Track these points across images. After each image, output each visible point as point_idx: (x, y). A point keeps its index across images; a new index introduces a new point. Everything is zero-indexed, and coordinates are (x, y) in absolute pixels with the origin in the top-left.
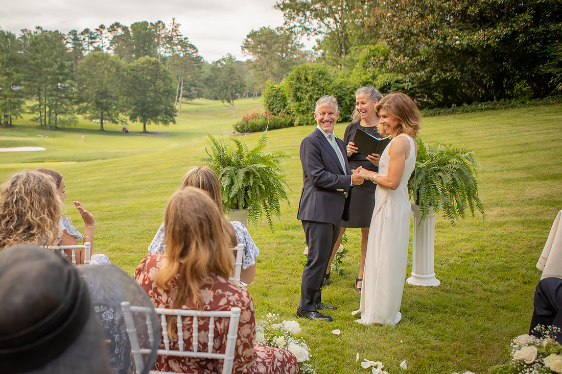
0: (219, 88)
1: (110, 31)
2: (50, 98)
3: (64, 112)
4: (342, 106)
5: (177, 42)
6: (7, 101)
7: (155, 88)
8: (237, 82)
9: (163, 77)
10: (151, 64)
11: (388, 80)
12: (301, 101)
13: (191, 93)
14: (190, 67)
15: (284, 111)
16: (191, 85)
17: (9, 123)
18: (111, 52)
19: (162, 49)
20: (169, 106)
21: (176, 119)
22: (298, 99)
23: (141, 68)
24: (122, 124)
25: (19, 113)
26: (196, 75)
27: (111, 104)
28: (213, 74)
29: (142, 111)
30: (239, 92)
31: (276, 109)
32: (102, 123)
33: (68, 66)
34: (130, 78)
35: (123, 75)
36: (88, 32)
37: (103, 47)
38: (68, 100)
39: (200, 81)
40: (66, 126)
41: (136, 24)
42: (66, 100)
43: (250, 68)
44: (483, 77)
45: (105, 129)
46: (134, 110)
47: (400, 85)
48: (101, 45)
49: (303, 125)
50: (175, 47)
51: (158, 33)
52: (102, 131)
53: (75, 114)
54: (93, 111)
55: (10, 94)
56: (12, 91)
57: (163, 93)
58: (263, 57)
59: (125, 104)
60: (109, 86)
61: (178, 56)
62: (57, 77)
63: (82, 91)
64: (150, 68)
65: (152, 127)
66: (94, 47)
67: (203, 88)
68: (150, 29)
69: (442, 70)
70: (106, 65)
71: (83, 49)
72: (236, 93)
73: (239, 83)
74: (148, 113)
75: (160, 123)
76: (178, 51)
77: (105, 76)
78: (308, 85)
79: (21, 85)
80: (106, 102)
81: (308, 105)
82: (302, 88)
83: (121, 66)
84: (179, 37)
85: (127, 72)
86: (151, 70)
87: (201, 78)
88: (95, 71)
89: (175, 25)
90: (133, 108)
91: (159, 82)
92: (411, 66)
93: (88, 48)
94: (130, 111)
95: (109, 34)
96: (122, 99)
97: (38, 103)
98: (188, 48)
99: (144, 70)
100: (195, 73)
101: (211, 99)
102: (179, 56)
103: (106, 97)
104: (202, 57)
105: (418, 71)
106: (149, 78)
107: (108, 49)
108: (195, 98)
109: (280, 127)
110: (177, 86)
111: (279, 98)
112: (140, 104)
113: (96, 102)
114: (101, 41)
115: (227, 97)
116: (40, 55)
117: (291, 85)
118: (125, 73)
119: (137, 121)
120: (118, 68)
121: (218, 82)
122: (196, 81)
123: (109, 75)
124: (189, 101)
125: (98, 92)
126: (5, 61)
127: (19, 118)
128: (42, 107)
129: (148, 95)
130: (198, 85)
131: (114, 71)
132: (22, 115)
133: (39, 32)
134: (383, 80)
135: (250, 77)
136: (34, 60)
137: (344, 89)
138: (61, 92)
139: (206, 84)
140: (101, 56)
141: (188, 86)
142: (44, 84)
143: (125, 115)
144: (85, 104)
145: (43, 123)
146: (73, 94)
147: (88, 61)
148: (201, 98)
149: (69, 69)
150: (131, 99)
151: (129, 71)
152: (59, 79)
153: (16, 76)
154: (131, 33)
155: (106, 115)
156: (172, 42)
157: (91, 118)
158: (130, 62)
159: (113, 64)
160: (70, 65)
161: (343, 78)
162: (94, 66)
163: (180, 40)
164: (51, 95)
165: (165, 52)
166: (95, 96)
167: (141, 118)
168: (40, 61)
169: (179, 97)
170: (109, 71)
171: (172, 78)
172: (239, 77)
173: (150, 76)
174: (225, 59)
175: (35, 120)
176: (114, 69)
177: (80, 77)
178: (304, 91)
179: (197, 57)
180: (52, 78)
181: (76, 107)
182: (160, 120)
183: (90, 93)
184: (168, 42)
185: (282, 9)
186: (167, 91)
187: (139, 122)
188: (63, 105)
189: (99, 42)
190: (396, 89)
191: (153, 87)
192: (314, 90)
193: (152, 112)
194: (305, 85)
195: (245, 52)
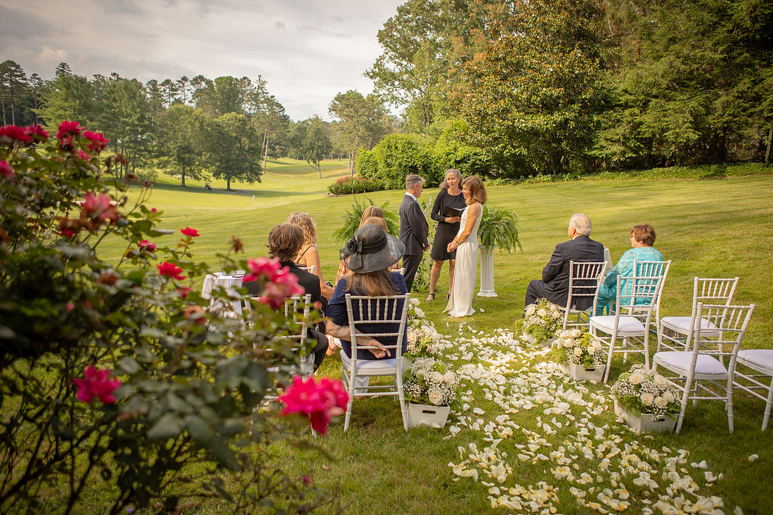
0: (305, 148)
1: (193, 84)
2: (127, 150)
3: (142, 165)
4: (428, 174)
5: (263, 99)
7: (240, 146)
9: (249, 134)
10: (237, 121)
11: (468, 153)
12: (392, 167)
13: (276, 152)
14: (276, 125)
15: (375, 176)
16: (276, 144)
18: (193, 105)
19: (247, 105)
20: (254, 164)
21: (262, 177)
22: (389, 165)
23: (227, 124)
26: (282, 134)
27: (193, 159)
28: (299, 134)
29: (226, 168)
30: (325, 153)
31: (368, 173)
32: (183, 179)
34: (215, 133)
35: (207, 130)
36: (169, 83)
38: (148, 153)
39: (285, 140)
40: (145, 181)
41: (222, 78)
42: (145, 152)
44: (545, 154)
45: (186, 186)
46: (218, 167)
47: (478, 158)
48: (183, 98)
49: (393, 189)
50: (261, 105)
51: (243, 89)
52: (183, 187)
53: (155, 168)
54: (174, 166)
57: (248, 151)
58: (350, 121)
59: (208, 160)
60: (192, 141)
61: (264, 113)
62: (136, 129)
63: (162, 144)
64: (236, 124)
65: (236, 185)
66: (175, 99)
67: (289, 147)
68: (235, 84)
69: (512, 146)
70: (189, 119)
71: (163, 100)
72: (322, 154)
73: (325, 144)
74: (233, 170)
75: (245, 181)
76: (264, 108)
77: (189, 130)
78: (398, 154)
80: (188, 158)
81: (397, 171)
82: (392, 156)
83: (205, 121)
84: (265, 94)
85: (212, 127)
86: (237, 126)
87: (287, 137)
88: (178, 124)
89: (261, 82)
90: (217, 165)
91: (244, 139)
92: (487, 142)
93: (168, 100)
94: (213, 167)
95: (192, 87)
96: (205, 155)
98: (275, 107)
99: (229, 127)
100: (281, 132)
101: (296, 158)
103: (189, 152)
104: (288, 116)
105: (493, 146)
106: (234, 135)
107: (190, 102)
108: (279, 157)
109: (372, 190)
110: (262, 143)
111: (371, 164)
112: (224, 161)
113: (178, 157)
114: (183, 93)
115: (313, 157)
116: (118, 104)
117: (382, 153)
118: (210, 129)
119: (220, 178)
120: (202, 123)
121: (304, 142)
122: (282, 140)
123: (193, 129)
124: (273, 160)
125: (181, 146)
126: (77, 107)
129: (232, 152)
130: (283, 144)
131: (198, 126)
133: (116, 79)
134: (463, 151)
135: (336, 139)
136: (110, 109)
137: (430, 158)
138: (140, 143)
139: (292, 143)
140: (184, 109)
141: (273, 145)
143: (209, 171)
144: (166, 158)
145: (119, 177)
146: (153, 147)
147: (169, 114)
148: (285, 158)
149: (148, 121)
150: (215, 156)
151: (214, 127)
152: (138, 131)
154: (215, 87)
155: (188, 170)
156: (258, 99)
157: (172, 173)
158: (215, 117)
159: (197, 118)
162: (177, 119)
163: (266, 97)
164: (129, 147)
165: (250, 109)
167: (225, 175)
169: (264, 155)
170: (193, 126)
171: (258, 135)
172: (326, 138)
173: (236, 133)
174: (312, 120)
176: (198, 123)
177: (160, 130)
178: (394, 159)
179: (284, 116)
180: (130, 130)
181: (156, 161)
182: (245, 178)
183: (171, 147)
184: (253, 99)
185: (371, 77)
186: (252, 149)
187: (223, 180)
188: (142, 158)
189: (180, 94)
190: (475, 160)
191: (238, 144)
192: (403, 158)
193: (237, 168)
194: (395, 153)
195: (332, 114)
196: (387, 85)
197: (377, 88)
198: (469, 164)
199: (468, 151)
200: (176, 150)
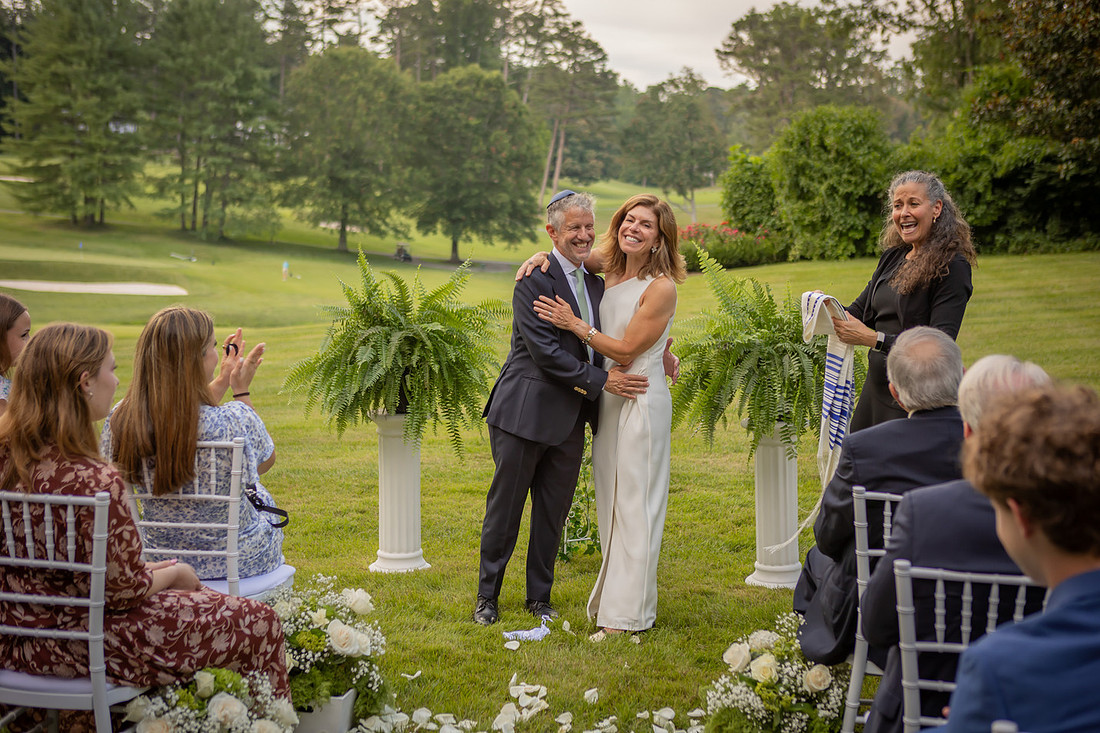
0: (657, 155)
2: (210, 160)
3: (245, 198)
5: (553, 31)
6: (95, 161)
7: (488, 150)
8: (706, 144)
9: (510, 120)
10: (482, 86)
11: (1027, 156)
12: (810, 199)
13: (587, 166)
14: (585, 97)
15: (769, 224)
16: (587, 145)
17: (97, 219)
18: (382, 49)
19: (514, 47)
20: (524, 197)
21: (538, 229)
22: (804, 195)
23: (454, 93)
24: (396, 237)
25: (126, 193)
26: (602, 119)
27: (368, 184)
28: (643, 120)
29: (451, 206)
30: (708, 169)
31: (751, 216)
32: (343, 232)
33: (264, 79)
34: (423, 118)
35: (405, 110)
37: (360, 34)
38: (259, 168)
39: (605, 133)
40: (251, 236)
42: (253, 167)
43: (737, 108)
45: (350, 249)
46: (429, 203)
48: (356, 31)
49: (811, 259)
50: (549, 46)
51: (506, 5)
52: (343, 253)
53: (275, 205)
54: (320, 200)
55: (104, 142)
56: (108, 134)
57: (508, 162)
58: (771, 81)
59: (406, 186)
60: (367, 136)
61: (553, 67)
62: (232, 106)
63: (296, 146)
64: (478, 95)
65: (474, 247)
66: (337, 34)
67: (619, 152)
70: (362, 84)
71: (309, 37)
72: (701, 170)
73: (710, 145)
74: (467, 211)
76: (557, 54)
77: (359, 111)
78: (828, 162)
79: (135, 122)
80: (357, 180)
81: (824, 208)
82: (811, 168)
83: (401, 88)
84: (561, 19)
85: (417, 103)
86: (478, 101)
87: (614, 128)
88: (333, 96)
90: (428, 199)
91: (500, 135)
92: (1078, 122)
93: (320, 36)
94: (420, 205)
96: (400, 174)
97: (177, 170)
98: (582, 50)
99: (461, 101)
100: (595, 116)
101: (639, 183)
102: (557, 69)
103: (359, 165)
104: (615, 76)
106: (474, 121)
107: (375, 40)
108: (596, 180)
109: (756, 263)
110: (547, 144)
111: (760, 191)
112: (445, 188)
113: (332, 178)
114: (356, 18)
115: (676, 180)
116: (191, 47)
117: (786, 158)
118: (411, 107)
119: (435, 232)
120: (393, 92)
121: (656, 139)
122: (600, 136)
123: (369, 109)
124: (580, 186)
125: (337, 150)
126: (96, 55)
127: (124, 207)
128: (188, 181)
129: (467, 164)
130: (605, 146)
131: (381, 100)
132: (134, 200)
134: (1014, 153)
136: (174, 58)
138: (242, 145)
139: (623, 143)
140: (351, 58)
141: (579, 148)
142: (196, 123)
143: (404, 214)
144: (302, 181)
145: (188, 225)
146: (271, 153)
147: (315, 71)
148: (612, 181)
149: (264, 90)
150: (423, 175)
151: (422, 103)
152: (235, 112)
153: (123, 98)
155: (354, 212)
156: (542, 31)
157: (316, 219)
158: (430, 78)
159: (381, 80)
160: (268, 77)
161: (920, 145)
162: (332, 82)
163: (562, 26)
164: (214, 152)
165: (523, 56)
166: (329, 162)
167: (448, 224)
168: (189, 61)
169: (551, 175)
170: (370, 99)
171: (535, 125)
172: (711, 130)
173: (478, 117)
174: (677, 82)
175: (168, 215)
176: (382, 93)
177: (291, 110)
178: (816, 176)
179: (605, 74)
180: (217, 109)
181: (277, 188)
182: (498, 233)
183: (316, 152)
184: (532, 32)
186: (518, 158)
187: (440, 234)
188: (244, 181)
189: (349, 21)
190: (1044, 177)
191: (482, 146)
192: (840, 174)
193: (478, 210)
194: (820, 159)
195: (729, 65)
198: (1029, 189)
199: (1026, 152)
200: (328, 158)
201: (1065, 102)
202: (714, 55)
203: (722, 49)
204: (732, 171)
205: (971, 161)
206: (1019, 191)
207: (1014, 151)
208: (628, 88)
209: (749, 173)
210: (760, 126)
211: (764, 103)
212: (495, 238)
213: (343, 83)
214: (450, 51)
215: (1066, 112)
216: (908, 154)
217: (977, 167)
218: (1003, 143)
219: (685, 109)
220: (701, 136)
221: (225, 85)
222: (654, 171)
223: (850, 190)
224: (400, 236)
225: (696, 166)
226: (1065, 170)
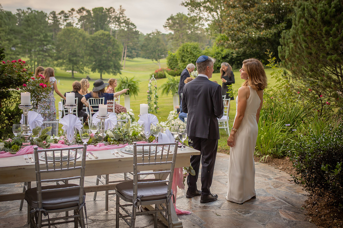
0: (150, 51)
1: (78, 13)
2: (38, 56)
3: (47, 65)
5: (122, 21)
6: (9, 58)
7: (108, 51)
8: (162, 48)
9: (112, 44)
10: (106, 35)
13: (132, 54)
14: (131, 37)
15: (177, 68)
16: (132, 49)
18: (79, 26)
19: (113, 25)
20: (117, 63)
21: (122, 71)
23: (99, 38)
26: (136, 42)
27: (79, 61)
28: (146, 43)
29: (99, 65)
30: (163, 54)
31: (173, 66)
32: (73, 73)
34: (91, 44)
36: (63, 13)
37: (73, 23)
39: (137, 46)
41: (96, 8)
42: (49, 57)
43: (169, 39)
45: (75, 77)
51: (110, 15)
52: (73, 78)
53: (55, 67)
54: (67, 65)
55: (10, 53)
56: (12, 51)
57: (113, 54)
58: (177, 33)
59: (88, 61)
60: (78, 49)
61: (123, 30)
63: (59, 52)
64: (105, 38)
65: (106, 76)
66: (67, 23)
67: (140, 51)
68: (105, 12)
70: (76, 36)
71: (60, 24)
73: (163, 48)
74: (104, 67)
76: (123, 26)
77: (75, 43)
79: (18, 47)
80: (76, 60)
83: (86, 37)
84: (124, 18)
86: (105, 39)
87: (138, 45)
88: (69, 39)
89: (122, 10)
90: (94, 64)
91: (110, 47)
92: (237, 46)
93: (63, 24)
94: (91, 65)
96: (86, 58)
97: (28, 59)
98: (130, 26)
99: (101, 40)
100: (134, 42)
101: (146, 58)
102: (124, 30)
103: (76, 56)
104: (139, 32)
105: (240, 48)
106: (103, 45)
107: (77, 24)
108: (135, 58)
110: (122, 49)
111: (175, 61)
112: (98, 61)
113: (69, 60)
114: (72, 19)
115: (155, 57)
116: (31, 28)
118: (88, 41)
119: (96, 72)
120: (84, 38)
121: (149, 47)
122: (135, 47)
123: (78, 42)
124: (131, 59)
125: (70, 53)
126: (7, 31)
128: (33, 62)
129: (103, 55)
130: (137, 49)
131: (81, 40)
133: (30, 11)
136: (27, 31)
138: (45, 52)
139: (141, 48)
140: (72, 29)
141: (130, 50)
142: (34, 47)
143: (88, 68)
144: (62, 60)
146: (53, 54)
147: (64, 33)
148: (139, 58)
149: (50, 38)
150: (92, 58)
151: (91, 40)
152: (44, 44)
153: (15, 41)
154: (92, 15)
155: (75, 68)
156: (120, 21)
157: (66, 70)
158: (92, 34)
159: (81, 35)
160: (51, 35)
162: (68, 36)
163: (125, 20)
164: (39, 54)
165: (115, 27)
167: (99, 70)
168: (31, 32)
169: (124, 57)
170: (78, 40)
171: (119, 44)
172: (163, 44)
174: (154, 33)
176: (81, 38)
177: (58, 43)
179: (136, 31)
180: (39, 44)
181: (55, 62)
183: (65, 53)
184: (117, 21)
185: (186, 6)
186: (115, 53)
188: (47, 61)
189: (70, 20)
190: (231, 57)
191: (106, 51)
192: (191, 57)
193: (106, 66)
194: (187, 54)
195: (167, 29)
196: (196, 10)
197: (190, 12)
198: (229, 59)
199: (228, 51)
200: (68, 55)
201: (234, 42)
202: (163, 27)
203: (165, 25)
204: (168, 56)
205: (218, 53)
206: (227, 59)
207: (225, 52)
208: (142, 35)
209: (172, 57)
210: (175, 44)
211: (176, 38)
212: (111, 73)
213: (71, 36)
214: (97, 26)
215: (234, 44)
216: (205, 52)
217: (219, 55)
218: (223, 50)
219: (156, 39)
220: (161, 46)
221: (41, 38)
222: (149, 55)
223: (193, 60)
224: (87, 73)
225: (160, 54)
226: (235, 55)
